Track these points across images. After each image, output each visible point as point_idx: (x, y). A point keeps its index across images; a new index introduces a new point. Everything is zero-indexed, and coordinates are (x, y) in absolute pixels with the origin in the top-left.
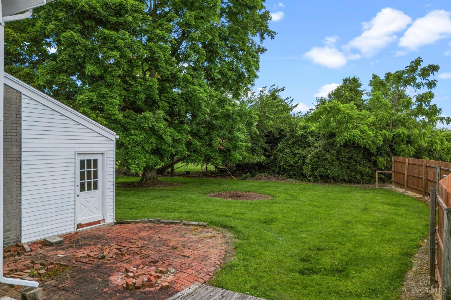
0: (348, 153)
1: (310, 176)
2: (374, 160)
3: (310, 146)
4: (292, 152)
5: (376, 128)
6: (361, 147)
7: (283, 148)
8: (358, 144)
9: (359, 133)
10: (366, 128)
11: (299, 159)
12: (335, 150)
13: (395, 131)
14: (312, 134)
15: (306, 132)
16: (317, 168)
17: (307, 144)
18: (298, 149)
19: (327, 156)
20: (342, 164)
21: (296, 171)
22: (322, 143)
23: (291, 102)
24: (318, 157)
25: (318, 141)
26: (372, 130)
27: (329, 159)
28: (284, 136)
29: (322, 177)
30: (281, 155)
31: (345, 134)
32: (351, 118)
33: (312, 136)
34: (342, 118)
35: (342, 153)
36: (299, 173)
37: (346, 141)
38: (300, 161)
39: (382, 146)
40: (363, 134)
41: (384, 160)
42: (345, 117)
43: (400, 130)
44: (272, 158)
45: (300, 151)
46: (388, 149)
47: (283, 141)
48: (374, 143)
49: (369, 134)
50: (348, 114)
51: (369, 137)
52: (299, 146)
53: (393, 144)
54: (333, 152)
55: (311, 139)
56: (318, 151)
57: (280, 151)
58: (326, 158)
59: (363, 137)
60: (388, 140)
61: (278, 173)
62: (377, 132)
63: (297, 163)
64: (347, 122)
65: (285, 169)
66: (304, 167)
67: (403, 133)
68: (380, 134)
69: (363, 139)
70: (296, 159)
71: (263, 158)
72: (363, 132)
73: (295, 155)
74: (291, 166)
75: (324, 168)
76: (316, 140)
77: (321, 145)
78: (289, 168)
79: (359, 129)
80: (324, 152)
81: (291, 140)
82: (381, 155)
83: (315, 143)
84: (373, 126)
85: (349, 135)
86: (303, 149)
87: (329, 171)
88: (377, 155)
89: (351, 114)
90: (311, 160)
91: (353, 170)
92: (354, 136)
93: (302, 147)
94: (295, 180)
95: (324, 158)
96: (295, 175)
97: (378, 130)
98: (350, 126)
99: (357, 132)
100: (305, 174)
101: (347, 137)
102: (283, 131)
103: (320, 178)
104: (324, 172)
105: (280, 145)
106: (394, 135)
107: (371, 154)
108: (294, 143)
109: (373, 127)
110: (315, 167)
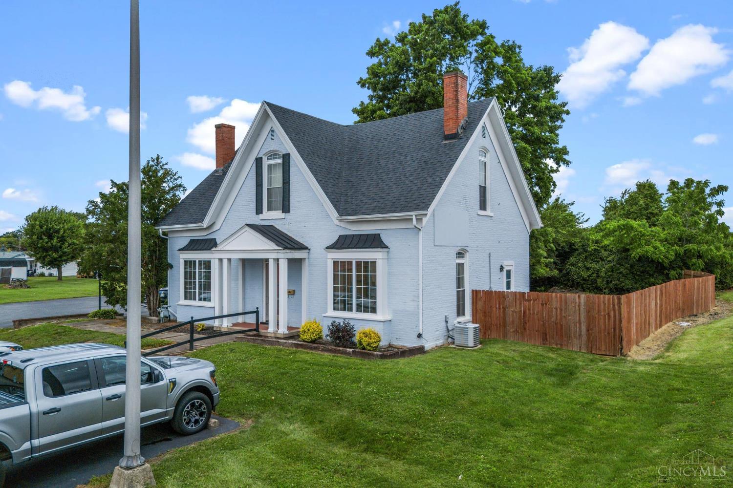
0: (641, 266)
1: (605, 289)
2: (667, 273)
3: (603, 260)
4: (585, 266)
5: (668, 243)
6: (654, 261)
7: (575, 261)
8: (652, 259)
9: (652, 249)
10: (658, 244)
11: (593, 273)
12: (628, 264)
13: (686, 247)
14: (605, 248)
15: (598, 246)
16: (611, 281)
17: (601, 258)
18: (591, 263)
19: (622, 270)
20: (636, 276)
21: (590, 285)
22: (616, 257)
23: (582, 216)
24: (612, 271)
25: (612, 255)
26: (664, 246)
27: (624, 272)
28: (576, 250)
29: (617, 289)
30: (573, 268)
31: (639, 250)
32: (643, 235)
33: (605, 250)
34: (635, 235)
35: (636, 267)
36: (593, 287)
37: (640, 257)
38: (595, 275)
39: (675, 260)
40: (656, 249)
41: (677, 273)
42: (638, 234)
43: (691, 246)
44: (564, 272)
45: (594, 265)
46: (681, 264)
47: (575, 255)
48: (667, 258)
49: (661, 250)
50: (641, 232)
51: (661, 252)
52: (592, 260)
53: (685, 258)
54: (627, 266)
55: (604, 254)
56: (612, 265)
57: (573, 265)
58: (620, 271)
59: (655, 253)
60: (680, 254)
61: (571, 287)
62: (669, 248)
63: (591, 276)
64: (640, 239)
65: (578, 283)
66: (599, 280)
67: (694, 249)
68: (672, 249)
69: (656, 254)
70: (589, 273)
71: (556, 272)
72: (655, 248)
73: (588, 269)
74: (584, 279)
75: (619, 281)
76: (609, 255)
77: (615, 260)
78: (582, 282)
79: (651, 245)
80: (619, 266)
81: (583, 254)
82: (673, 268)
83: (608, 257)
84: (665, 241)
85: (643, 250)
86: (596, 263)
87: (623, 284)
88: (670, 268)
89: (643, 231)
90: (606, 274)
91: (647, 282)
92: (647, 251)
93: (594, 261)
94: (590, 293)
95: (618, 272)
96: (589, 289)
97: (670, 246)
98: (643, 242)
99: (650, 248)
100: (600, 287)
101: (641, 252)
102: (573, 244)
103: (614, 291)
104: (619, 285)
105: (572, 259)
106: (685, 251)
107: (663, 268)
108: (586, 258)
109: (665, 243)
110: (610, 280)
